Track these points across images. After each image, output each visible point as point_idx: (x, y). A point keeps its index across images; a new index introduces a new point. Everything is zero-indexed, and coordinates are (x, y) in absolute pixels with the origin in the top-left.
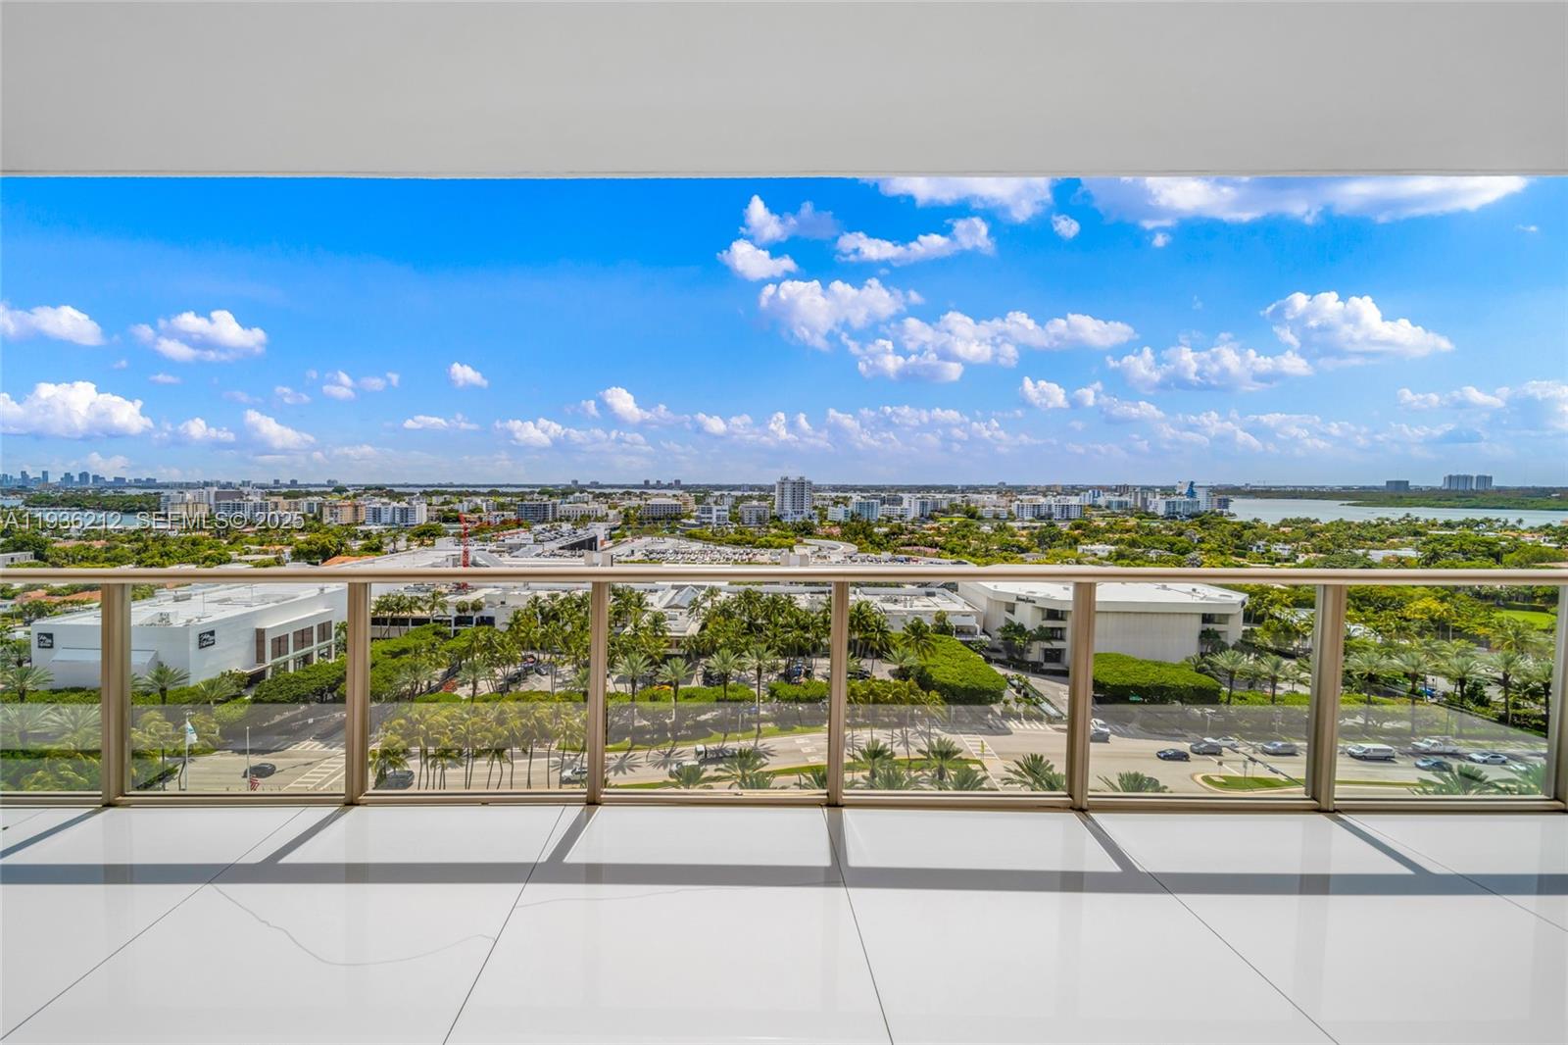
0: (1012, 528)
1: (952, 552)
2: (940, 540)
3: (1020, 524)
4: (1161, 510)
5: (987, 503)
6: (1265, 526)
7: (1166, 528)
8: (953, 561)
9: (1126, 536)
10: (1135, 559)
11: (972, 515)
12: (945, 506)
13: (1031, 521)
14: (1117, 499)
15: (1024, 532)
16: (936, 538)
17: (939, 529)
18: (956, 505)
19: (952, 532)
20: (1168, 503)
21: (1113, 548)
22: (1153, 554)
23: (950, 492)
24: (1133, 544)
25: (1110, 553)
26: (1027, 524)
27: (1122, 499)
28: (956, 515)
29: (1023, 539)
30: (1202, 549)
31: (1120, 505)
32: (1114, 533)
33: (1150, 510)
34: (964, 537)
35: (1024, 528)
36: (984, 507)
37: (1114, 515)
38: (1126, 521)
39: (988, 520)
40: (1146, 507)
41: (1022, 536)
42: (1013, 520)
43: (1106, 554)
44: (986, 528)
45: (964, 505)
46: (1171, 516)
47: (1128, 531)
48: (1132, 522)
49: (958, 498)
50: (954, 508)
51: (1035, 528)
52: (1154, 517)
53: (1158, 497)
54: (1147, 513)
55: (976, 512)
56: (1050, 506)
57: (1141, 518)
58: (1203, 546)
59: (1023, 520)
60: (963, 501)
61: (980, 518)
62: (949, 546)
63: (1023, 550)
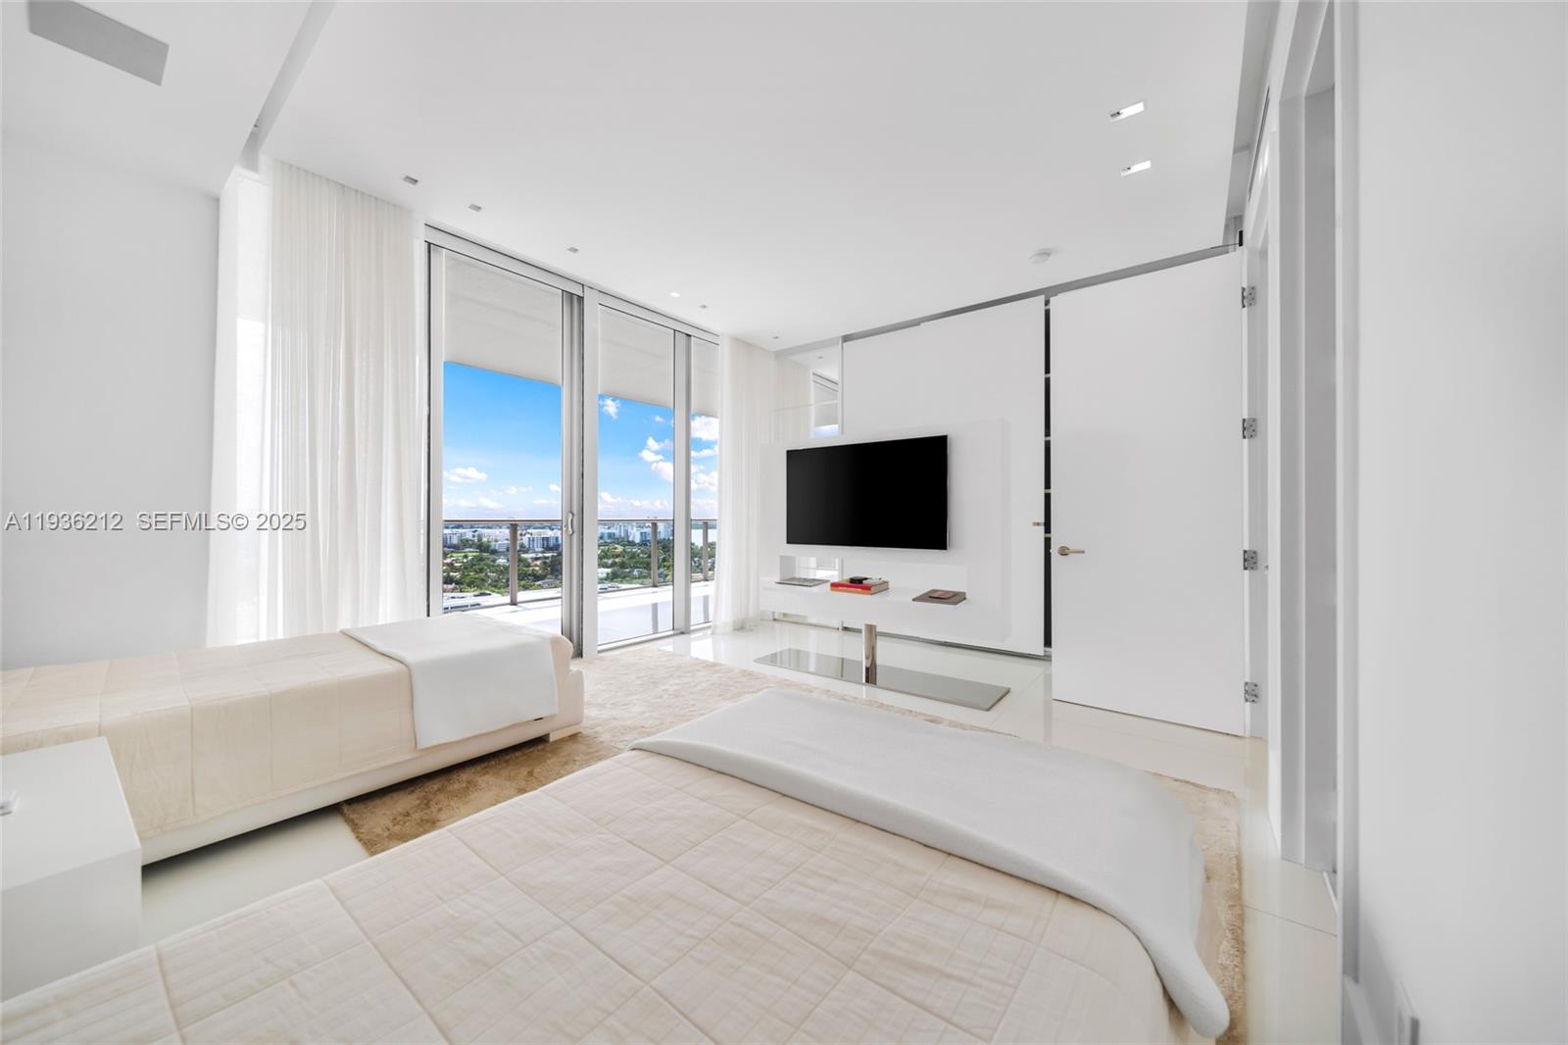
0: (526, 560)
1: (470, 584)
2: (456, 575)
3: (533, 555)
4: (637, 540)
5: (500, 536)
6: (697, 547)
7: (642, 552)
8: (476, 593)
9: (617, 560)
10: (624, 578)
11: (483, 547)
12: (455, 541)
13: (543, 552)
14: (608, 531)
15: (538, 563)
16: (452, 574)
17: (452, 564)
18: (467, 541)
19: (465, 568)
20: (641, 533)
21: (609, 570)
22: (636, 572)
23: (458, 527)
24: (623, 565)
25: (608, 574)
26: (540, 555)
27: (610, 531)
28: (468, 550)
29: (537, 568)
30: (664, 566)
31: (610, 536)
32: (608, 559)
33: (630, 539)
34: (481, 570)
35: (537, 559)
36: (496, 541)
37: (606, 544)
38: (616, 548)
39: (502, 553)
40: (628, 537)
41: (536, 565)
42: (526, 552)
43: (605, 575)
44: (502, 561)
45: (476, 539)
46: (644, 543)
47: (618, 556)
48: (620, 549)
49: (468, 534)
50: (465, 544)
51: (547, 558)
52: (632, 544)
53: (635, 529)
54: (629, 542)
55: (489, 546)
56: (557, 538)
57: (624, 545)
58: (665, 563)
59: (535, 552)
60: (474, 536)
61: (494, 552)
62: (467, 580)
63: (537, 578)
